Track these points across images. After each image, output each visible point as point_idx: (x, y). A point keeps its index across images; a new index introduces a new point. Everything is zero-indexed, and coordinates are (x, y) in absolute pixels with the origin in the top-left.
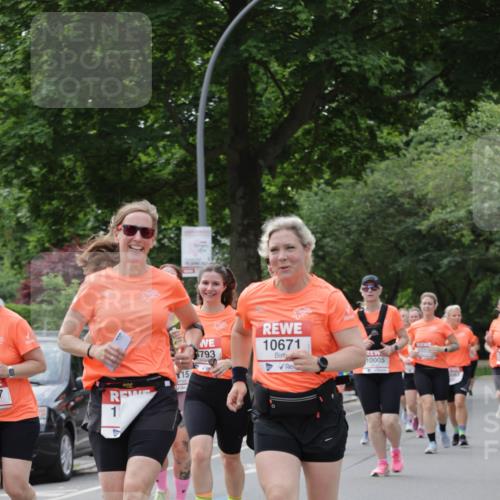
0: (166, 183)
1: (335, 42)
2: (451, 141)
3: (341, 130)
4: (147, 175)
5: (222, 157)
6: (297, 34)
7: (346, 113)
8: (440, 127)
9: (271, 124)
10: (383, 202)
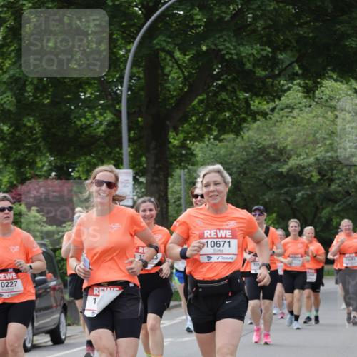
0: (100, 138)
1: (221, 37)
2: (304, 108)
3: (225, 100)
4: (86, 132)
5: (139, 119)
6: (193, 31)
7: (229, 88)
8: (295, 99)
9: (176, 96)
10: (255, 151)
